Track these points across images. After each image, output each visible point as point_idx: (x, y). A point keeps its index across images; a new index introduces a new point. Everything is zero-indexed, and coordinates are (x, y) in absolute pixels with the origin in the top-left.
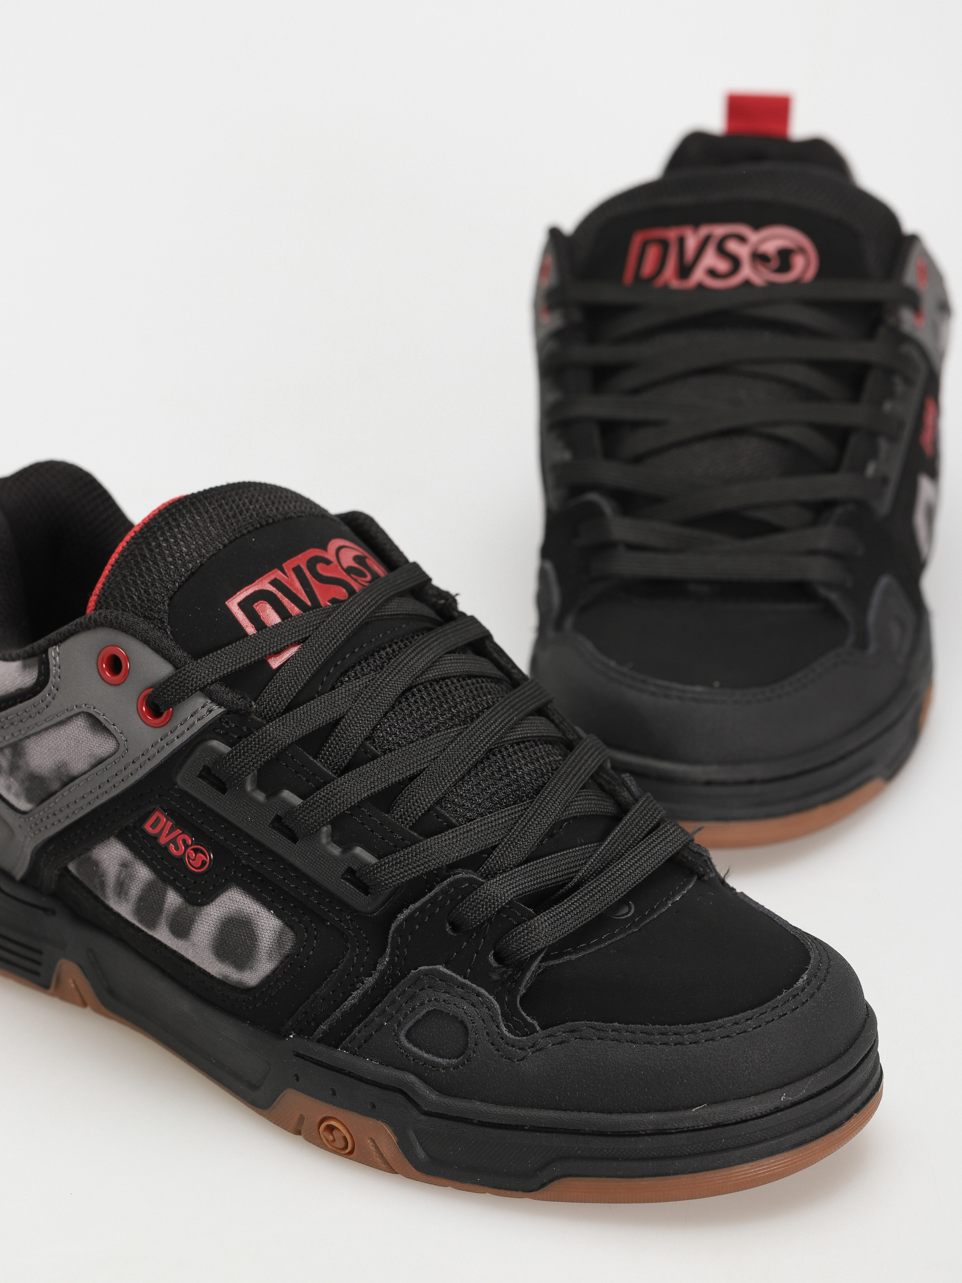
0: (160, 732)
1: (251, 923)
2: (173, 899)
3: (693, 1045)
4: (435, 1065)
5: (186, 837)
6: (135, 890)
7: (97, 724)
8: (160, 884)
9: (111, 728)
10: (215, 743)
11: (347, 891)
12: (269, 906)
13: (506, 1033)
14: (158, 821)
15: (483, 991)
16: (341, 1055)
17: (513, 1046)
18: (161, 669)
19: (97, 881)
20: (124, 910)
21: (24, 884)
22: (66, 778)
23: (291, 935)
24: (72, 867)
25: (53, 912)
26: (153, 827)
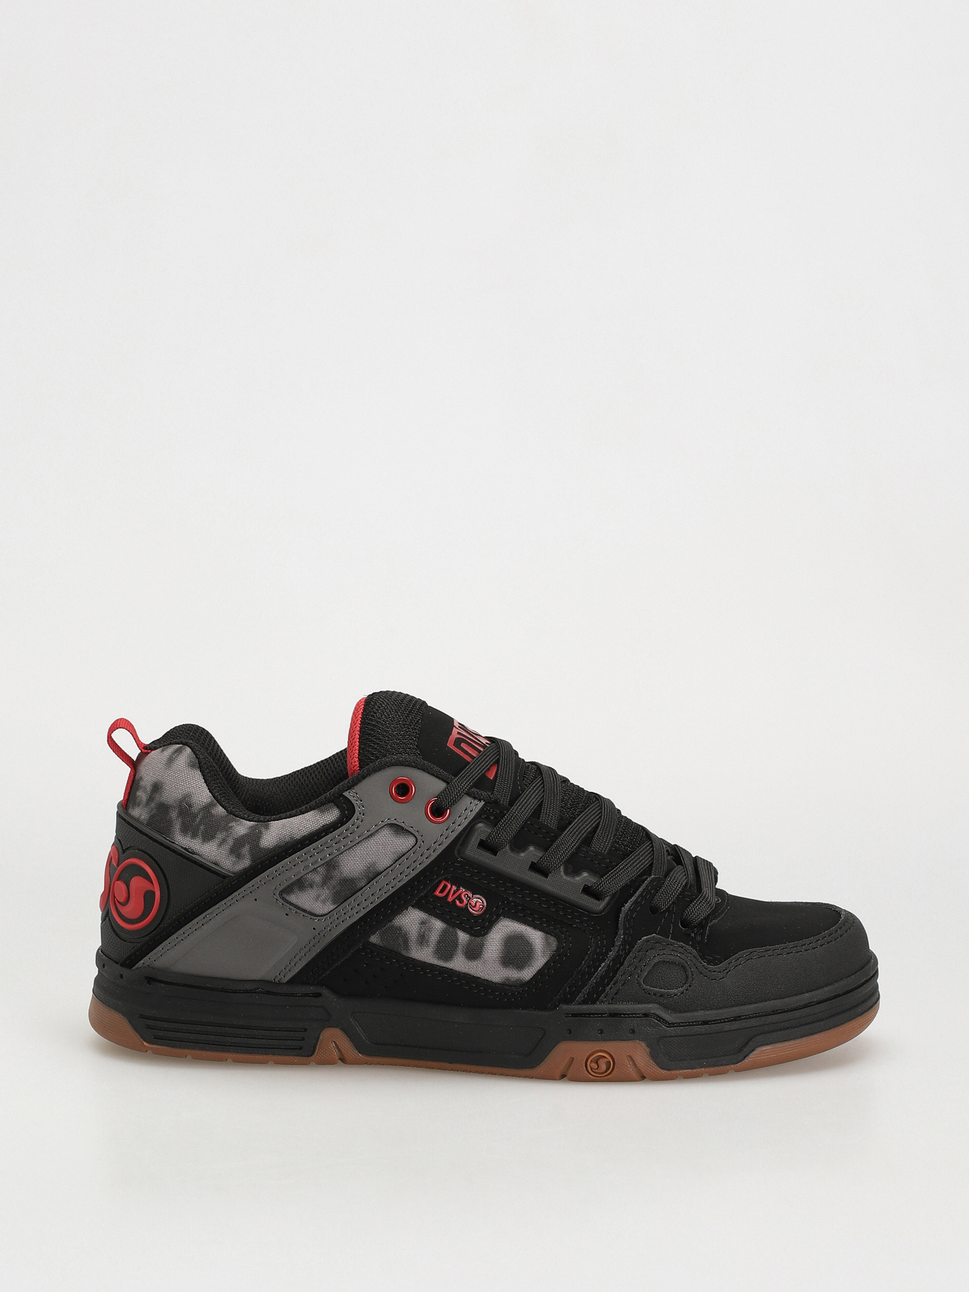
0: (444, 827)
2: (463, 937)
5: (466, 892)
6: (434, 938)
7: (398, 829)
8: (452, 929)
9: (411, 830)
10: (481, 825)
11: (585, 900)
12: (530, 924)
13: (707, 965)
14: (445, 887)
15: (684, 945)
16: (598, 1007)
17: (715, 972)
18: (438, 786)
19: (401, 940)
20: (425, 954)
21: (291, 981)
22: (373, 875)
23: (552, 938)
24: (374, 939)
25: (318, 995)
26: (441, 892)
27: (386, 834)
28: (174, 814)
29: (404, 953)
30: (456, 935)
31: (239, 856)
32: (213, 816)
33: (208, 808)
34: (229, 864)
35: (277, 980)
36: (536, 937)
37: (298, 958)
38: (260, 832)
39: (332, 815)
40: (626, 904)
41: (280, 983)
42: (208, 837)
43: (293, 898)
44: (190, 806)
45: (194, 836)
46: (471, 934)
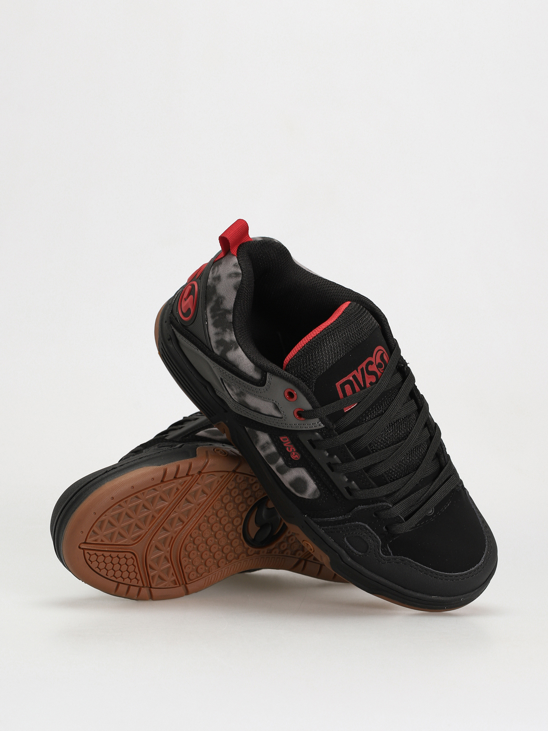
1: (306, 483)
2: (281, 461)
3: (440, 580)
4: (352, 552)
5: (294, 448)
8: (278, 455)
10: (317, 434)
11: (344, 491)
12: (314, 480)
13: (381, 553)
14: (286, 439)
15: (378, 537)
17: (382, 558)
18: (308, 406)
19: (256, 439)
20: (262, 453)
22: (257, 411)
23: (319, 493)
24: (247, 429)
26: (283, 440)
27: (271, 405)
28: (214, 298)
29: (254, 443)
30: (279, 458)
31: (219, 347)
32: (225, 317)
33: (227, 311)
34: (213, 345)
36: (312, 486)
38: (231, 348)
39: (257, 376)
40: (362, 506)
42: (215, 325)
44: (222, 303)
45: (213, 317)
46: (285, 463)
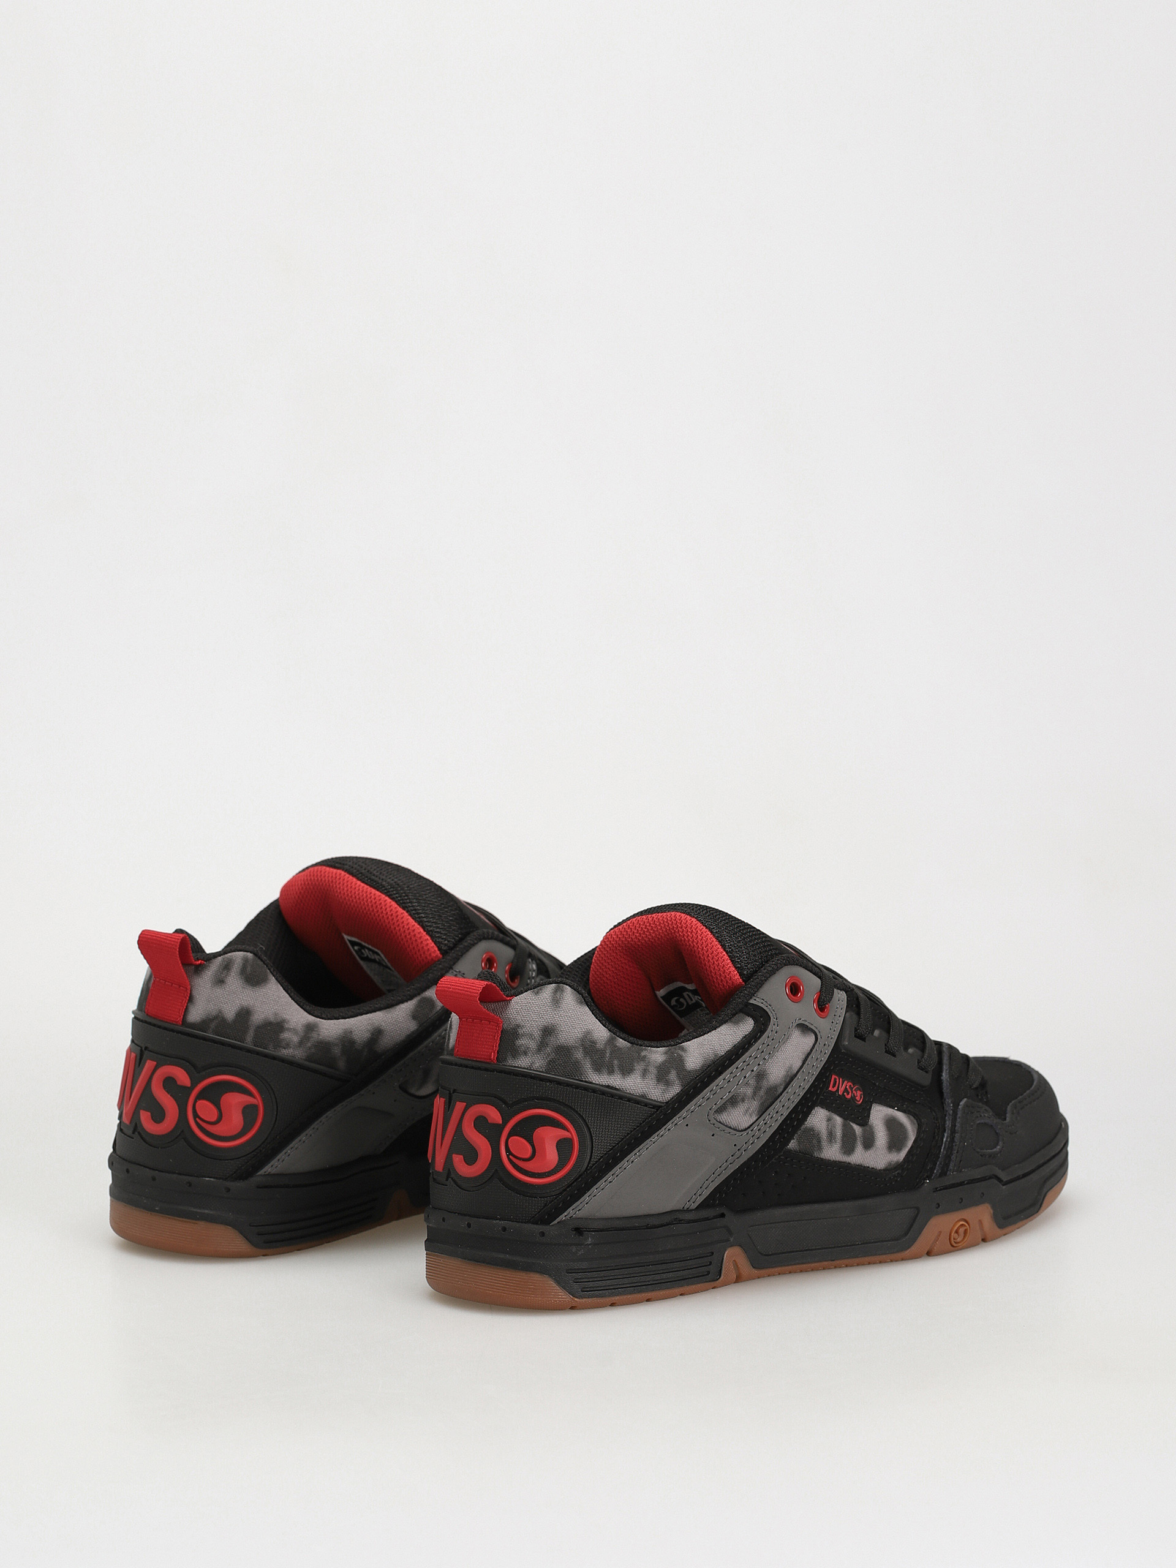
0: (830, 1021)
2: (857, 1129)
4: (995, 1154)
6: (838, 1134)
7: (802, 1028)
8: (847, 1122)
9: (810, 1027)
14: (836, 1081)
16: (955, 1177)
19: (814, 1141)
20: (832, 1152)
21: (700, 1207)
22: (790, 1079)
23: (915, 1118)
24: (793, 1145)
25: (723, 1215)
26: (833, 1087)
27: (796, 1034)
28: (579, 1055)
29: (816, 1154)
30: (853, 1129)
31: (668, 1083)
32: (619, 1049)
33: (610, 1042)
34: (658, 1093)
35: (685, 1208)
36: (904, 1119)
37: (710, 1180)
38: (680, 1059)
39: (747, 1025)
41: (688, 1210)
42: (626, 1071)
43: (724, 1117)
44: (594, 1042)
45: (611, 1072)
46: (861, 1124)
